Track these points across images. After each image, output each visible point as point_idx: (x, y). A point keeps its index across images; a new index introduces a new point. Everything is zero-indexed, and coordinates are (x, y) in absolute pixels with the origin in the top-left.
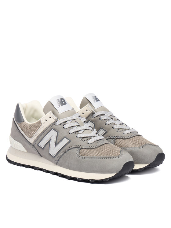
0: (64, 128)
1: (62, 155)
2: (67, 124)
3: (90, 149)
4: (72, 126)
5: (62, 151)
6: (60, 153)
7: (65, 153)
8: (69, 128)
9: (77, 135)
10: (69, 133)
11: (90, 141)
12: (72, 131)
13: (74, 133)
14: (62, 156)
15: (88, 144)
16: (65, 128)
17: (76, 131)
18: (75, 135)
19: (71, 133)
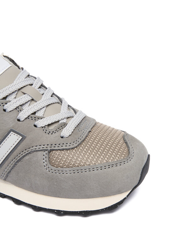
0: (5, 110)
1: (14, 166)
2: (10, 101)
3: (69, 149)
4: (21, 104)
5: (10, 159)
6: (7, 163)
7: (18, 162)
8: (16, 109)
9: (36, 123)
10: (19, 120)
11: (66, 132)
12: (23, 115)
13: (28, 120)
14: (12, 168)
15: (62, 137)
16: (8, 110)
17: (32, 114)
18: (31, 123)
19: (22, 120)
